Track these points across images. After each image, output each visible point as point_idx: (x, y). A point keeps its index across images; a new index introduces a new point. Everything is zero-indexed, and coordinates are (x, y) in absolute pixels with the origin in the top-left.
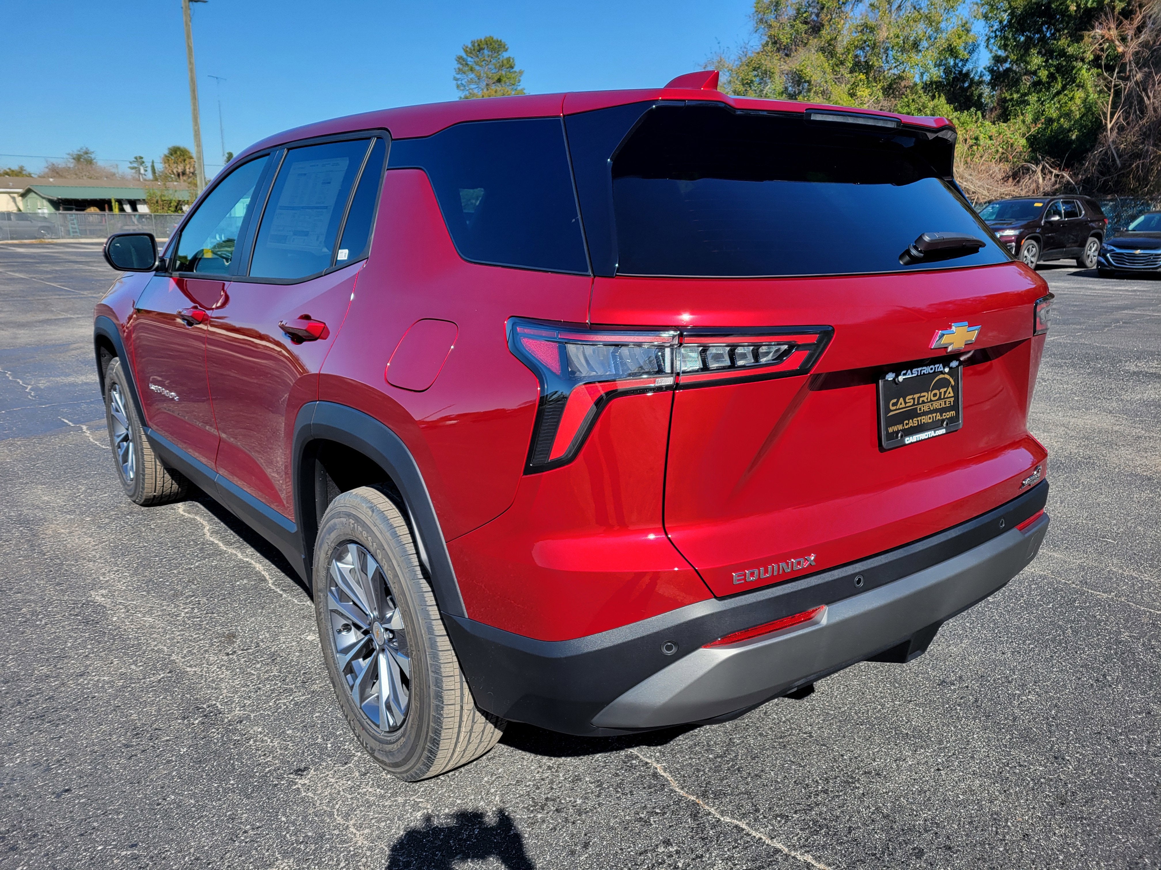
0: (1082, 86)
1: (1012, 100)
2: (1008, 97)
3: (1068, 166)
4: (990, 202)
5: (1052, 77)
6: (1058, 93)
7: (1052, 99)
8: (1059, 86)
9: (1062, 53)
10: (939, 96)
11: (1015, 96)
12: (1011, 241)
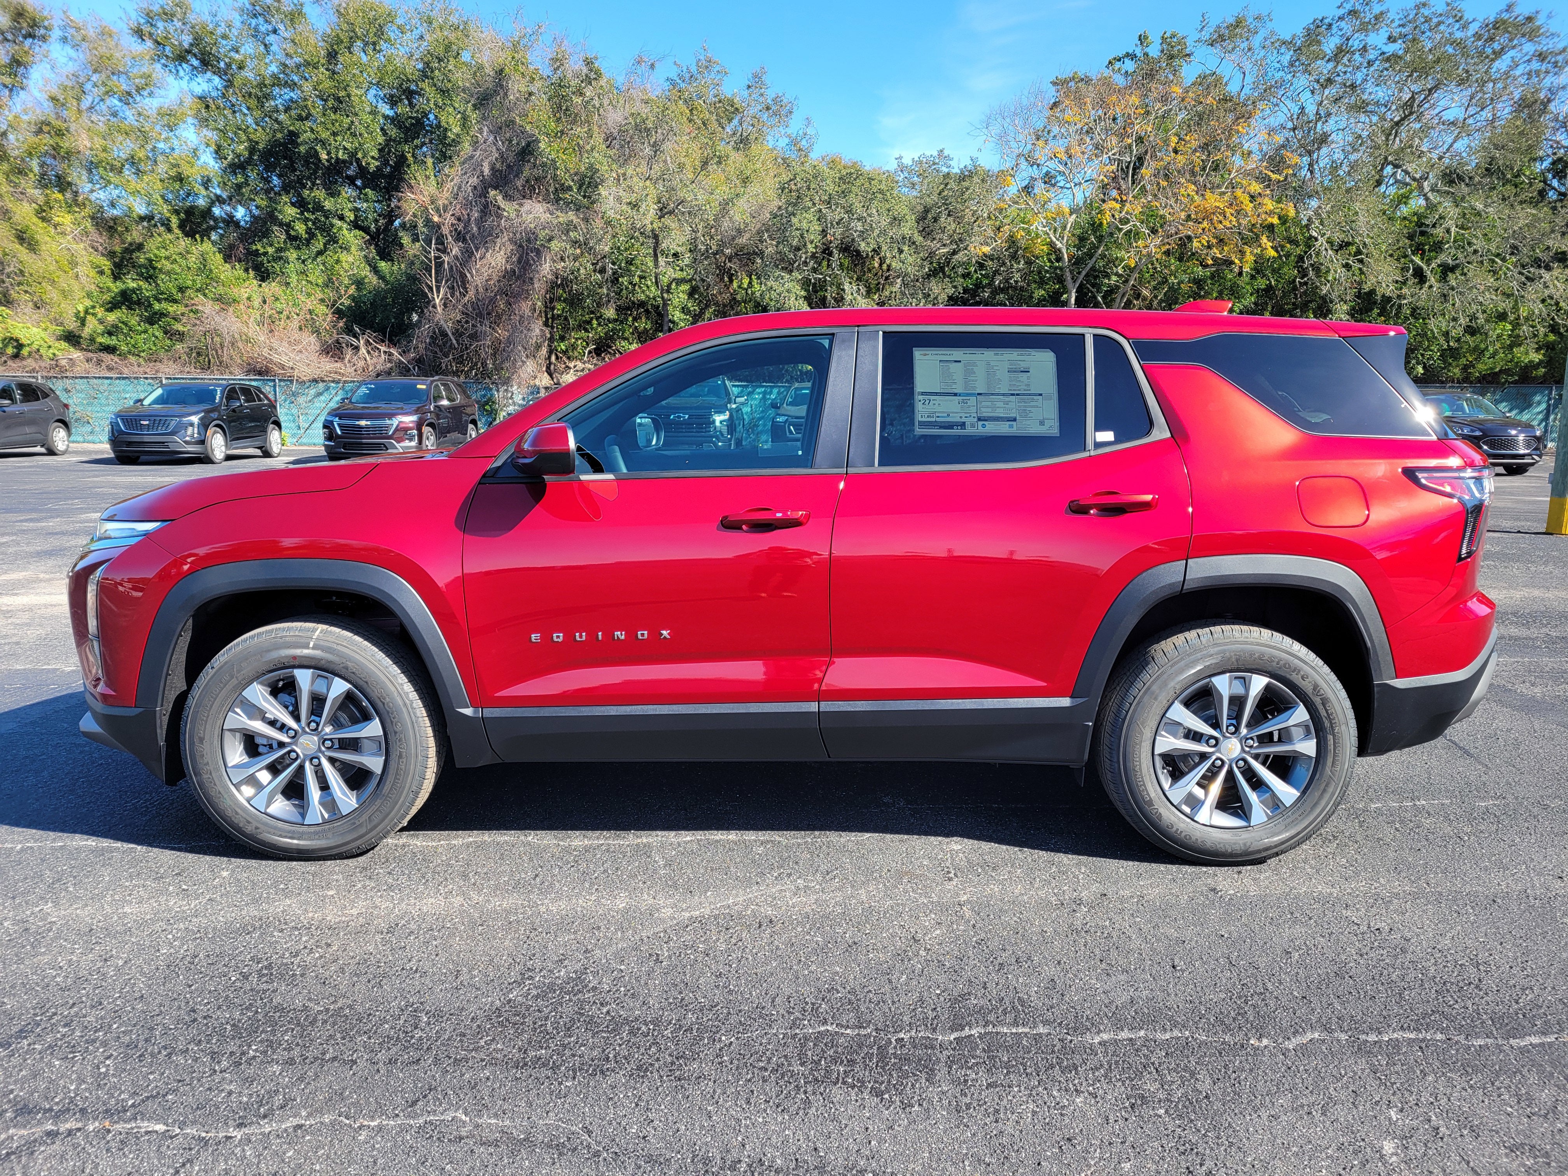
0: (346, 249)
1: (265, 254)
2: (262, 250)
3: (393, 343)
4: (315, 381)
5: (311, 235)
6: (320, 253)
7: (314, 259)
8: (321, 246)
9: (318, 207)
10: (202, 241)
11: (271, 250)
12: (411, 429)
